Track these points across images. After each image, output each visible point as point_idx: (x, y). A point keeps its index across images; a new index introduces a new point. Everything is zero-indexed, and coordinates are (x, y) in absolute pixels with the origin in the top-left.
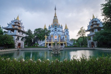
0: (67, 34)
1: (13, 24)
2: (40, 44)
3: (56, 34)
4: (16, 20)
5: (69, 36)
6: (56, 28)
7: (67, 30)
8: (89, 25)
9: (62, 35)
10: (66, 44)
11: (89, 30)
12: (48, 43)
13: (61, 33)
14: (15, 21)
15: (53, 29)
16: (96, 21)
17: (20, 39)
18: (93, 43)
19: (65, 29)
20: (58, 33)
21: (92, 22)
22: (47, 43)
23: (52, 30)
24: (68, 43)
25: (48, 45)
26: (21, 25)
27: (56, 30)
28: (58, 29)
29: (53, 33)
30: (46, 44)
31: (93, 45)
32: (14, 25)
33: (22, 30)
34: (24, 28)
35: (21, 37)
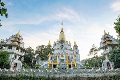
0: (77, 53)
1: (13, 39)
2: (42, 66)
3: (62, 53)
4: (16, 35)
5: (79, 55)
6: (62, 46)
7: (76, 48)
8: (101, 42)
9: (71, 54)
10: (76, 66)
11: (102, 47)
12: (53, 63)
13: (69, 52)
14: (15, 37)
15: (59, 46)
16: (108, 38)
17: (18, 57)
18: (109, 64)
19: (74, 47)
20: (66, 51)
21: (104, 38)
22: (51, 63)
23: (58, 48)
24: (78, 64)
25: (53, 66)
26: (21, 41)
27: (63, 47)
28: (65, 46)
29: (59, 51)
30: (49, 66)
31: (109, 66)
32: (13, 41)
33: (21, 46)
34: (24, 44)
35: (19, 55)
